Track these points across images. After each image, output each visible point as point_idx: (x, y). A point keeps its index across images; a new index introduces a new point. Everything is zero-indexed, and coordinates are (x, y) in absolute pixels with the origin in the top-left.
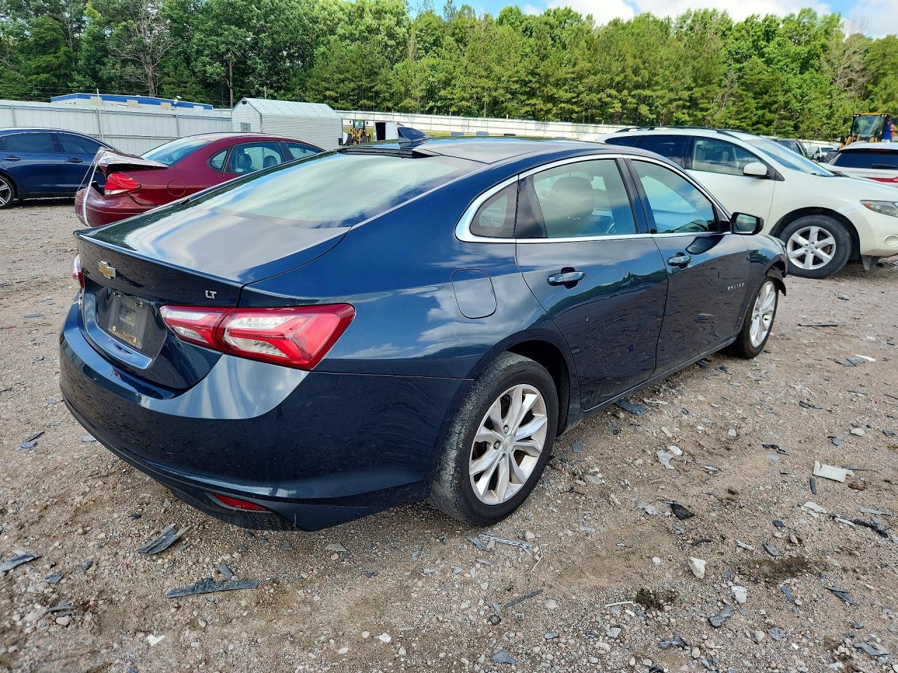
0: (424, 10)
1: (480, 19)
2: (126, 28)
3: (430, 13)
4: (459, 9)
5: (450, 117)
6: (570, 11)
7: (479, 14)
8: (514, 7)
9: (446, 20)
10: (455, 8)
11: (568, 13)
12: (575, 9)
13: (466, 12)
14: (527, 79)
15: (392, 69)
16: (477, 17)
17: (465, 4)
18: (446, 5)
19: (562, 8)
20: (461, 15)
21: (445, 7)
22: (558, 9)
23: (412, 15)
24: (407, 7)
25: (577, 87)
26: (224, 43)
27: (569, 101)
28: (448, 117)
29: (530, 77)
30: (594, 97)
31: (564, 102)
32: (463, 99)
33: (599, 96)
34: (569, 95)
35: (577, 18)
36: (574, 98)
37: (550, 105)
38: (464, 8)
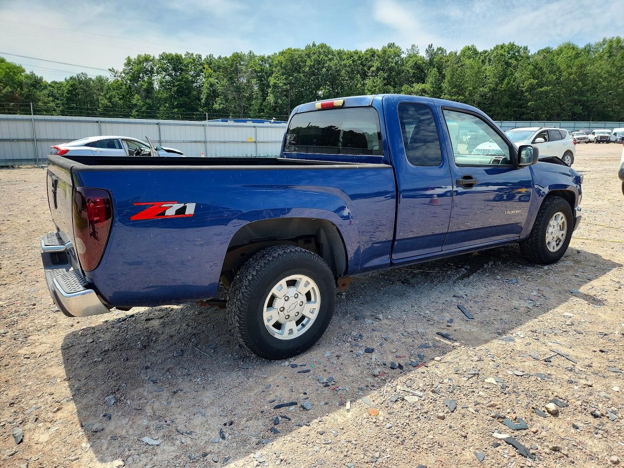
0: (411, 52)
4: (435, 50)
6: (513, 45)
11: (512, 46)
12: (516, 44)
18: (428, 49)
26: (289, 84)
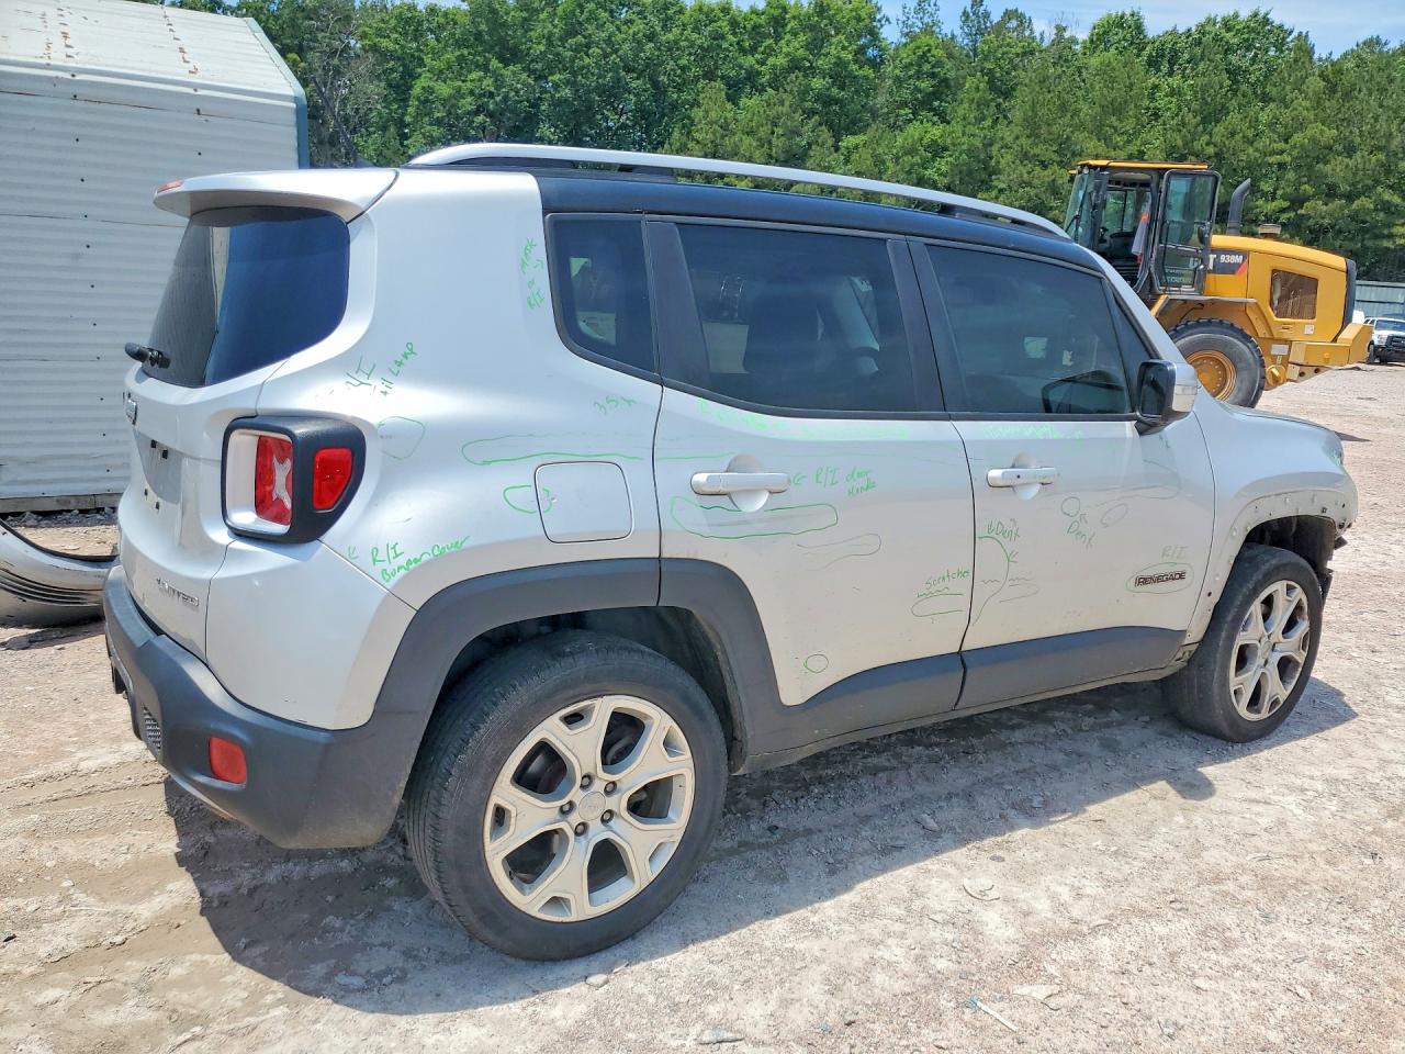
1: (1042, 39)
3: (928, 30)
7: (1042, 28)
8: (1128, 12)
9: (963, 40)
10: (987, 15)
13: (1014, 23)
15: (837, 149)
16: (1037, 34)
17: (1011, 7)
19: (1245, 14)
20: (1000, 28)
21: (965, 13)
22: (1236, 16)
23: (891, 34)
24: (878, 17)
35: (1280, 36)
38: (1010, 14)
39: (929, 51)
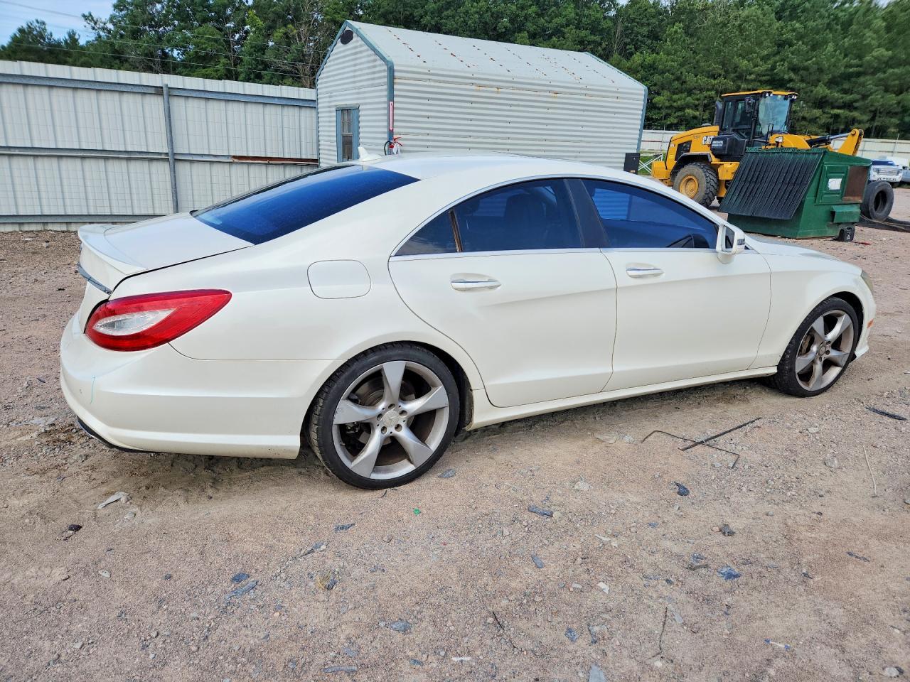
2: (286, 35)
5: (665, 131)
14: (786, 77)
25: (863, 85)
27: (849, 106)
28: (662, 131)
29: (792, 75)
30: (892, 99)
31: (839, 108)
32: (688, 106)
33: (900, 97)
34: (849, 98)
36: (856, 101)
37: (817, 112)
39: (646, 10)
